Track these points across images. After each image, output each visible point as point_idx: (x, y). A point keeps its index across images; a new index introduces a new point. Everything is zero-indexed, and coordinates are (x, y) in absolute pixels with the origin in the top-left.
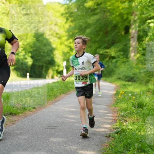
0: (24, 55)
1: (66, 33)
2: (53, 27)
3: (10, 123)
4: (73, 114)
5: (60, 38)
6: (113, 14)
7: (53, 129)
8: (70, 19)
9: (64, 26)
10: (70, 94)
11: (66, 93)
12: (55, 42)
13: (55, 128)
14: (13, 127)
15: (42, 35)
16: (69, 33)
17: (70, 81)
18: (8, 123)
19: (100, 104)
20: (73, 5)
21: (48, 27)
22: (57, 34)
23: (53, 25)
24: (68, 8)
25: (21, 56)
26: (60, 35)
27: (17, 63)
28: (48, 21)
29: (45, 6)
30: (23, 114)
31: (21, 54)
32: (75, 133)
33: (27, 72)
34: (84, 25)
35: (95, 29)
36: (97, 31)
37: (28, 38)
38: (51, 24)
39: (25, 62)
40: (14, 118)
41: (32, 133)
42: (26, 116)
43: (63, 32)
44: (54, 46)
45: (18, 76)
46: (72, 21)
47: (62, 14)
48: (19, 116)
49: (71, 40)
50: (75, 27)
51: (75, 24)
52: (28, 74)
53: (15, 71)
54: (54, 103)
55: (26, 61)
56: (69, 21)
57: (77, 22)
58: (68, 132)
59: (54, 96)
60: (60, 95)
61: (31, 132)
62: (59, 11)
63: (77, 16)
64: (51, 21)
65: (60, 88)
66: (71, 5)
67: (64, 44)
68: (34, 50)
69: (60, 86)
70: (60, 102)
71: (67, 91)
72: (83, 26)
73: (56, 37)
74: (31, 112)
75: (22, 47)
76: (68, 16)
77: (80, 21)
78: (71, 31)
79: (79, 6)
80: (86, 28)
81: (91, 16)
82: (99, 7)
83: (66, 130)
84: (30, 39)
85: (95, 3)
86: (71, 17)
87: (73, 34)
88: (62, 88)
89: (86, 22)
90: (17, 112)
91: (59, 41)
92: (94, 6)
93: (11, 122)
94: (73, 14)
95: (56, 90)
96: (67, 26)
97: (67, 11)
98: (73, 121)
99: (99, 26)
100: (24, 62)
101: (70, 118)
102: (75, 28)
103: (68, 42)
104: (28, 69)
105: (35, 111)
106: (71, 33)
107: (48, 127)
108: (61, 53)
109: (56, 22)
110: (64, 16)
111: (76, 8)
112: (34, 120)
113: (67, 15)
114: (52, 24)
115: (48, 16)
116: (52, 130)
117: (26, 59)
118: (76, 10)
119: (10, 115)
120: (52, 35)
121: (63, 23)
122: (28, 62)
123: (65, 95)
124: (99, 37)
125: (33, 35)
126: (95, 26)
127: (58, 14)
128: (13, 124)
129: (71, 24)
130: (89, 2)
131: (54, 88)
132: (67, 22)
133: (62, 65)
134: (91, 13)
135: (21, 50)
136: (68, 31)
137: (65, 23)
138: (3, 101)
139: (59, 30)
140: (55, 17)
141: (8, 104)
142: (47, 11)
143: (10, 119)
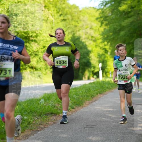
1: (101, 36)
2: (89, 31)
5: (95, 41)
9: (99, 30)
11: (102, 93)
12: (90, 45)
13: (93, 127)
15: (79, 38)
16: (104, 36)
17: (106, 82)
18: (50, 122)
19: (136, 104)
20: (108, 9)
21: (84, 31)
22: (92, 37)
24: (103, 12)
26: (95, 38)
28: (83, 25)
29: (80, 11)
34: (119, 28)
35: (129, 31)
36: (131, 33)
38: (86, 28)
40: (54, 118)
43: (98, 35)
44: (90, 48)
46: (106, 25)
47: (97, 19)
48: (59, 115)
49: (106, 43)
50: (110, 30)
51: (110, 27)
54: (91, 102)
56: (103, 25)
57: (111, 25)
58: (106, 131)
59: (91, 96)
60: (96, 95)
61: (71, 131)
62: (94, 16)
63: (111, 19)
64: (87, 25)
66: (106, 10)
67: (99, 46)
70: (97, 102)
71: (103, 91)
72: (117, 29)
73: (92, 40)
74: (70, 112)
76: (103, 20)
77: (115, 24)
78: (106, 34)
79: (113, 10)
80: (120, 30)
81: (125, 19)
82: (133, 10)
83: (104, 129)
85: (129, 7)
86: (106, 20)
87: (108, 36)
88: (98, 88)
89: (120, 25)
90: (57, 112)
91: (95, 43)
92: (128, 9)
93: (52, 121)
94: (108, 18)
95: (93, 91)
96: (102, 29)
97: (101, 15)
98: (110, 120)
99: (133, 28)
102: (110, 31)
103: (103, 44)
105: (74, 111)
106: (106, 36)
107: (87, 126)
109: (92, 26)
110: (99, 20)
111: (111, 12)
112: (73, 119)
114: (88, 28)
115: (83, 21)
116: (90, 129)
118: (111, 14)
119: (51, 115)
120: (88, 38)
121: (98, 26)
123: (101, 95)
124: (133, 39)
125: (70, 39)
126: (129, 28)
127: (93, 19)
128: (54, 123)
129: (106, 27)
130: (123, 6)
131: (91, 88)
132: (101, 25)
133: (97, 67)
134: (125, 16)
136: (103, 34)
137: (100, 27)
138: (44, 101)
139: (94, 33)
140: (90, 21)
141: (49, 104)
142: (82, 15)
143: (51, 118)
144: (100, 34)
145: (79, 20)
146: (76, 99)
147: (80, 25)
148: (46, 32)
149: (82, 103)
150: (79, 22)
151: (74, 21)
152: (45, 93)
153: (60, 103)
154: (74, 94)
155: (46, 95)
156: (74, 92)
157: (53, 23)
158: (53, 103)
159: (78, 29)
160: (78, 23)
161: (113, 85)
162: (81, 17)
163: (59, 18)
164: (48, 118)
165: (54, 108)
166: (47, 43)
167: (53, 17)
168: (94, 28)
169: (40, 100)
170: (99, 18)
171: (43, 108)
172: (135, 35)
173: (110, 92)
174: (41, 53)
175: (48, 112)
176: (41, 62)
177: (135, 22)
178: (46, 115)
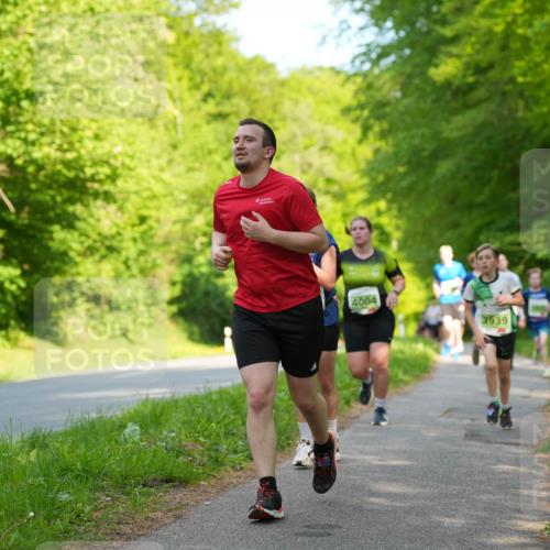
1: (362, 177)
2: (315, 158)
3: (165, 513)
5: (340, 197)
6: (537, 101)
7: (322, 535)
8: (376, 128)
9: (354, 154)
13: (329, 534)
14: (178, 529)
16: (374, 179)
18: (160, 514)
19: (499, 441)
20: (387, 76)
21: (297, 158)
22: (329, 181)
23: (314, 150)
24: (370, 86)
25: (200, 265)
26: (341, 187)
27: (187, 291)
28: (295, 136)
29: (283, 84)
30: (213, 481)
31: (201, 259)
33: (224, 323)
34: (429, 147)
35: (469, 159)
36: (476, 169)
38: (306, 148)
39: (215, 285)
40: (179, 495)
42: (224, 488)
43: (349, 175)
45: (191, 337)
46: (383, 135)
47: (346, 111)
48: (198, 486)
49: (382, 205)
50: (396, 154)
51: (396, 145)
52: (228, 331)
53: (181, 320)
55: (220, 282)
56: (371, 135)
57: (401, 135)
60: (346, 408)
62: (337, 100)
63: (402, 114)
64: (308, 135)
65: (347, 379)
66: (378, 77)
69: (346, 373)
72: (423, 150)
73: (327, 193)
74: (239, 474)
76: (368, 118)
77: (414, 132)
78: (379, 172)
79: (410, 77)
80: (436, 155)
81: (455, 112)
82: (482, 79)
83: (372, 539)
85: (467, 66)
86: (379, 118)
87: (388, 179)
89: (436, 135)
90: (191, 473)
91: (339, 206)
92: (465, 76)
93: (170, 511)
94: (388, 109)
96: (366, 151)
97: (362, 98)
98: (396, 504)
99: (485, 146)
100: (211, 288)
102: (395, 158)
103: (372, 207)
104: (228, 313)
106: (381, 178)
107: (306, 529)
109: (327, 140)
110: (353, 115)
111: (398, 87)
113: (366, 113)
114: (312, 145)
115: (295, 119)
116: (319, 540)
118: (398, 94)
119: (166, 485)
121: (352, 141)
122: (226, 288)
123: (364, 408)
124: (487, 191)
126: (471, 147)
127: (332, 111)
128: (178, 517)
129: (381, 144)
130: (446, 64)
132: (364, 137)
134: (454, 105)
135: (202, 244)
136: (370, 170)
137: (360, 142)
138: (138, 432)
139: (338, 166)
140: (320, 119)
141: (158, 443)
142: (291, 99)
143: (167, 498)
144: (358, 171)
145: (277, 116)
147: (282, 134)
148: (148, 161)
149: (288, 438)
152: (144, 397)
153: (202, 439)
155: (149, 406)
157: (175, 126)
158: (173, 439)
161: (409, 368)
162: (287, 106)
163: (199, 109)
164: (152, 498)
165: (177, 457)
166: (154, 203)
167: (178, 103)
168: (338, 149)
169: (123, 426)
170: (355, 109)
171: (135, 457)
172: (495, 174)
173: (397, 393)
174: (131, 244)
175: (156, 472)
176: (132, 276)
177: (492, 124)
178: (144, 485)
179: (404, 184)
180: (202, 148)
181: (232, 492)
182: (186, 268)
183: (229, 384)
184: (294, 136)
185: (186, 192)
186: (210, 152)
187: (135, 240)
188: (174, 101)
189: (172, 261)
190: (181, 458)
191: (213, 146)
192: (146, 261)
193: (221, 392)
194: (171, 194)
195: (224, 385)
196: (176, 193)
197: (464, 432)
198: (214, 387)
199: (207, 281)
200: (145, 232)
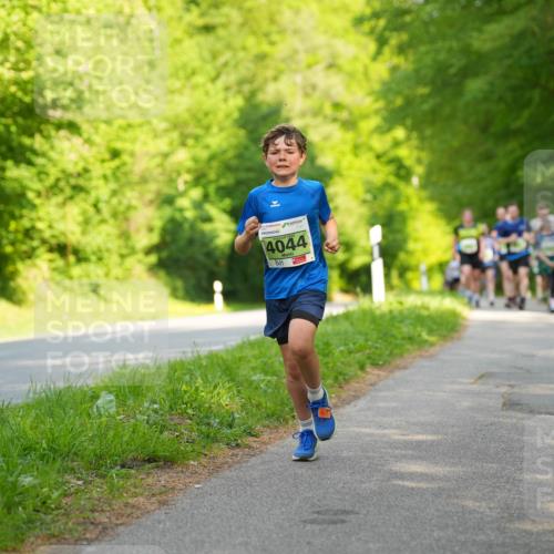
0: (198, 205)
1: (376, 100)
2: (320, 78)
3: (148, 498)
4: (421, 458)
5: (350, 125)
7: (334, 523)
8: (394, 41)
9: (366, 73)
10: (405, 368)
11: (385, 362)
12: (330, 145)
13: (343, 522)
14: (163, 517)
15: (274, 113)
16: (389, 102)
17: (401, 312)
18: (141, 499)
19: (543, 410)
21: (299, 79)
22: (337, 106)
23: (320, 67)
25: (183, 209)
26: (351, 113)
27: (168, 238)
30: (204, 461)
31: (183, 202)
32: (438, 540)
33: (213, 277)
34: (458, 63)
35: (505, 76)
36: (514, 89)
37: (215, 130)
38: (309, 67)
39: (203, 233)
40: (163, 478)
41: (247, 544)
42: (218, 468)
43: (362, 99)
44: (326, 160)
45: (174, 293)
46: (401, 50)
47: (359, 21)
48: (187, 466)
49: (400, 133)
50: (417, 71)
51: (418, 61)
52: (218, 286)
53: (162, 274)
55: (207, 227)
56: (387, 50)
57: (423, 49)
58: (405, 538)
59: (336, 379)
60: (359, 373)
61: (240, 539)
62: (346, 9)
64: (312, 50)
65: (361, 340)
67: (370, 149)
68: (239, 183)
69: (360, 333)
70: (361, 403)
71: (391, 354)
72: (451, 66)
73: (335, 120)
74: (236, 451)
75: (189, 171)
76: (385, 29)
77: (440, 44)
78: (399, 93)
80: (467, 72)
81: (489, 19)
83: (394, 526)
84: (223, 135)
86: (396, 27)
87: (409, 102)
88: (367, 340)
89: (466, 50)
90: (177, 450)
91: (350, 136)
93: (153, 495)
94: (408, 18)
95: (342, 352)
96: (381, 70)
97: (377, 4)
98: (423, 485)
99: (525, 61)
100: (197, 235)
101: (412, 476)
102: (417, 77)
103: (388, 138)
104: (217, 263)
105: (254, 445)
106: (399, 101)
107: (316, 515)
108: (360, 190)
109: (334, 56)
110: (366, 27)
112: (251, 486)
113: (382, 23)
114: (316, 63)
115: (296, 32)
116: (331, 528)
117: (208, 219)
119: (148, 466)
120: (317, 113)
121: (365, 58)
122: (214, 237)
123: (382, 373)
124: (526, 114)
125: (236, 115)
126: (508, 62)
127: (341, 22)
128: (163, 503)
129: (399, 60)
131: (334, 341)
132: (379, 52)
133: (362, 243)
134: (488, 10)
135: (186, 182)
136: (386, 91)
137: (375, 58)
138: (114, 403)
139: (348, 87)
140: (326, 32)
141: (138, 416)
142: (290, 7)
143: (150, 480)
144: (371, 93)
145: (274, 28)
146: (265, 391)
147: (280, 50)
150: (275, 37)
151: (254, 33)
153: (190, 411)
154: (253, 369)
156: (253, 360)
158: (156, 411)
159: (270, 73)
160: (272, 43)
161: (435, 327)
162: (287, 16)
163: (180, 18)
164: (132, 481)
165: (161, 432)
166: (129, 134)
167: (154, 12)
168: (347, 67)
169: (95, 397)
170: (370, 19)
171: (111, 433)
172: (536, 95)
173: (421, 356)
174: (101, 182)
175: (136, 450)
176: (103, 221)
177: (534, 34)
178: (123, 466)
179: (426, 107)
180: (184, 66)
181: (227, 473)
182: (167, 211)
183: (221, 347)
184: (296, 52)
185: (166, 119)
186: (194, 73)
187: (105, 177)
188: (150, 9)
189: (151, 202)
190: (166, 433)
191: (196, 63)
192: (120, 203)
193: (211, 356)
194: (149, 123)
195: (215, 348)
196: (155, 121)
197: (502, 400)
198: (204, 351)
199: (192, 226)
200: (118, 168)
